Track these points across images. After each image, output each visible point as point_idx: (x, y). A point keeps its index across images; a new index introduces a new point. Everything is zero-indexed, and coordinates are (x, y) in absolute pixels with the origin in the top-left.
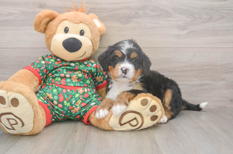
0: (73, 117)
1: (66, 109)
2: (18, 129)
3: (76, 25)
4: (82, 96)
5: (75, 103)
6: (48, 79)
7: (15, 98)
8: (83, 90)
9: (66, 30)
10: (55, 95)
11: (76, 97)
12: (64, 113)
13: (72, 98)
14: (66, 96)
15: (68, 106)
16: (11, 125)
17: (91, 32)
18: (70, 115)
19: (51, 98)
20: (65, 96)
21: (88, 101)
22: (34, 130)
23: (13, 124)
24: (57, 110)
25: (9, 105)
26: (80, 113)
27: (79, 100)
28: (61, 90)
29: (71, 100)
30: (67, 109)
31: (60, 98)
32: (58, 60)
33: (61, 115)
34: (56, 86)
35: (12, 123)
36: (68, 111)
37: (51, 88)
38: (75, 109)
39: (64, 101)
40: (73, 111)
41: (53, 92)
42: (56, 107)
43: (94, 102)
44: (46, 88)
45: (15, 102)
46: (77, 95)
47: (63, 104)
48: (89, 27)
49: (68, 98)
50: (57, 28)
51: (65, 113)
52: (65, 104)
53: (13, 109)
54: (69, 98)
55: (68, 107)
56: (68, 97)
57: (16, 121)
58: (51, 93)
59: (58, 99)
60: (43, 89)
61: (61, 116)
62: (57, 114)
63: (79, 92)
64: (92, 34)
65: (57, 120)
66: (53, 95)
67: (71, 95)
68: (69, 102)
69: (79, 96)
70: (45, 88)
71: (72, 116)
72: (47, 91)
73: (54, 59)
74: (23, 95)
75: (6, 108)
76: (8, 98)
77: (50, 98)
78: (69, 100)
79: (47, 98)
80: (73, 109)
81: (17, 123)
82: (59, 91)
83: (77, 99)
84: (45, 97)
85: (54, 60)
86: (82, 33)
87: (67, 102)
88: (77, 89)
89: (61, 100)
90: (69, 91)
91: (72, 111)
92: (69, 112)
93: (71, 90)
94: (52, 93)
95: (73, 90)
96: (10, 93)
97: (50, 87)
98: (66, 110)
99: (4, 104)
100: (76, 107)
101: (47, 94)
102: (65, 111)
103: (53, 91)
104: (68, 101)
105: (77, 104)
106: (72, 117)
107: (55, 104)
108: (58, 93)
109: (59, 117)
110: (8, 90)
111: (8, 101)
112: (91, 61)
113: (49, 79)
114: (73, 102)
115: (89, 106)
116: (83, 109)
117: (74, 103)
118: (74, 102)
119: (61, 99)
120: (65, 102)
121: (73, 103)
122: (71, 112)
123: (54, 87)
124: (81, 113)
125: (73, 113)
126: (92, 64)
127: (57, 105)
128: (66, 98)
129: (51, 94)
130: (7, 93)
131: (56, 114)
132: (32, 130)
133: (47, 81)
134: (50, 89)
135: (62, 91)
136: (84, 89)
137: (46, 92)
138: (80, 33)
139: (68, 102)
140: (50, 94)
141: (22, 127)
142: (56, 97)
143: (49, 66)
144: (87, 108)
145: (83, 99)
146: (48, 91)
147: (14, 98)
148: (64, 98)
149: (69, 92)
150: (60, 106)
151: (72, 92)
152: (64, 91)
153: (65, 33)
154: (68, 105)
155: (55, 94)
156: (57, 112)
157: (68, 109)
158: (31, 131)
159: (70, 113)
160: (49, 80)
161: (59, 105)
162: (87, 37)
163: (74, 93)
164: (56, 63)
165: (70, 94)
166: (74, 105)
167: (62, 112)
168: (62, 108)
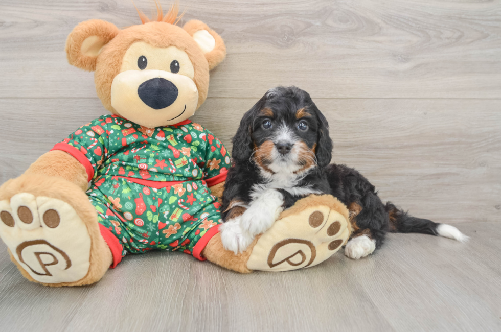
0: (165, 245)
1: (151, 227)
2: (59, 274)
3: (161, 50)
4: (182, 200)
5: (169, 216)
6: (109, 167)
7: (51, 208)
8: (183, 187)
9: (142, 63)
10: (127, 200)
11: (170, 203)
12: (147, 236)
13: (162, 205)
14: (150, 202)
15: (155, 221)
16: (44, 266)
17: (194, 64)
18: (159, 240)
19: (120, 206)
20: (147, 201)
21: (195, 210)
22: (90, 275)
23: (48, 265)
24: (133, 231)
25: (40, 225)
26: (181, 237)
27: (177, 209)
28: (139, 190)
29: (160, 210)
30: (154, 227)
31: (138, 207)
32: (128, 125)
33: (141, 241)
34: (128, 180)
35: (45, 262)
36: (156, 231)
37: (118, 185)
38: (169, 227)
39: (146, 213)
40: (166, 231)
41: (121, 194)
42: (131, 225)
43: (207, 211)
44: (106, 187)
45: (52, 218)
46: (173, 200)
47: (144, 218)
48: (188, 53)
49: (153, 205)
50: (122, 58)
51: (150, 237)
52: (150, 219)
53: (48, 233)
54: (157, 205)
55: (154, 224)
56: (154, 203)
57: (54, 257)
58: (118, 197)
59: (135, 208)
60: (98, 189)
61: (142, 243)
62: (133, 239)
63: (176, 192)
64: (195, 68)
65: (132, 252)
66: (123, 201)
67: (159, 199)
68: (157, 214)
69: (177, 201)
70: (104, 187)
71: (164, 243)
72: (109, 192)
73: (119, 124)
74: (69, 202)
75: (33, 230)
76: (38, 209)
77: (115, 207)
78: (156, 209)
79: (111, 206)
80: (166, 227)
81: (56, 262)
82: (136, 191)
83: (174, 206)
84: (106, 205)
85: (119, 127)
86: (175, 67)
87: (152, 215)
88: (173, 186)
89: (141, 210)
90: (155, 190)
91: (164, 232)
92: (158, 233)
93: (159, 189)
94: (120, 197)
95: (164, 188)
96: (41, 199)
97: (115, 183)
98: (152, 230)
99: (30, 223)
100: (172, 223)
101: (110, 198)
102: (150, 232)
103: (122, 192)
104: (154, 211)
105: (174, 218)
106: (162, 245)
107: (128, 219)
108: (133, 196)
109: (137, 245)
110: (36, 193)
111: (38, 216)
112: (196, 128)
113: (111, 167)
114: (164, 214)
115: (198, 219)
116: (185, 226)
117: (167, 216)
118: (167, 213)
119: (140, 208)
120: (149, 214)
121: (165, 216)
122: (162, 235)
123: (124, 183)
125: (167, 236)
126: (198, 133)
127: (132, 222)
128: (150, 205)
129: (118, 199)
130: (35, 199)
131: (131, 240)
132: (87, 275)
133: (107, 172)
134: (115, 187)
135: (141, 192)
136: (185, 186)
137: (106, 194)
138: (171, 67)
139: (154, 213)
140: (116, 199)
141: (66, 269)
142: (129, 205)
143: (110, 138)
144: (194, 225)
145: (185, 206)
146: (111, 191)
147: (50, 210)
148: (146, 206)
149: (155, 193)
150: (139, 222)
151: (163, 192)
152: (146, 191)
153: (139, 68)
154: (156, 219)
155: (127, 197)
156: (133, 235)
157: (156, 227)
158: (85, 277)
159: (160, 237)
160: (111, 169)
161: (137, 221)
163: (166, 194)
164: (125, 131)
165: (157, 197)
166: (168, 220)
167: (144, 234)
168: (144, 227)
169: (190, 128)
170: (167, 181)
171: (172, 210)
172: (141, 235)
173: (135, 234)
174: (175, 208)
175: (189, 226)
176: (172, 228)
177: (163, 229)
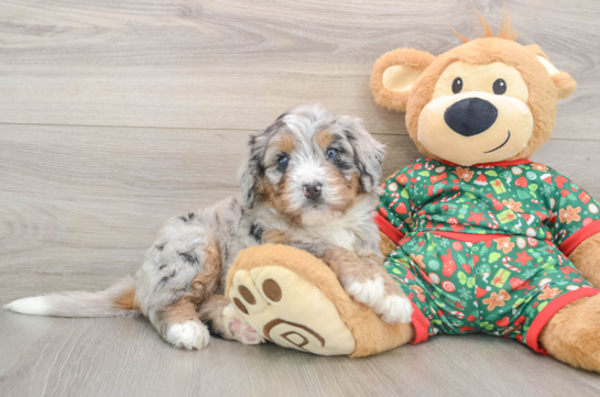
0: (490, 322)
1: (466, 294)
3: (482, 68)
4: (509, 259)
5: (490, 279)
6: (417, 223)
8: (511, 242)
9: (457, 86)
10: (432, 258)
11: (491, 261)
12: (462, 307)
13: (478, 264)
14: (462, 260)
15: (470, 286)
16: (300, 346)
17: (528, 84)
18: (480, 314)
20: (458, 259)
21: (529, 274)
23: (302, 344)
24: (442, 298)
26: (511, 311)
27: (501, 270)
28: (447, 245)
29: (476, 271)
30: (470, 294)
31: (446, 266)
33: (454, 313)
34: (435, 234)
36: (473, 301)
37: (423, 242)
38: (492, 295)
39: (457, 274)
40: (487, 301)
41: (426, 252)
43: (548, 276)
46: (494, 257)
47: (455, 281)
48: (520, 71)
49: (467, 264)
50: (434, 84)
51: (466, 308)
52: (463, 282)
54: (472, 264)
55: (469, 289)
56: (468, 261)
58: (422, 254)
59: (442, 267)
61: (455, 317)
62: (441, 309)
63: (499, 248)
64: (529, 89)
66: (427, 260)
67: (475, 257)
68: (472, 276)
69: (500, 259)
70: (408, 244)
71: (487, 319)
72: (412, 249)
73: (429, 169)
76: (254, 284)
78: (471, 269)
80: (487, 295)
82: (443, 246)
83: (496, 266)
85: (429, 173)
86: (499, 87)
87: (465, 276)
88: (494, 241)
89: (450, 270)
90: (469, 244)
91: (485, 301)
92: (475, 304)
93: (475, 243)
94: (424, 254)
95: (482, 242)
97: (420, 240)
98: (467, 298)
100: (496, 290)
101: (412, 255)
102: (465, 300)
103: (427, 249)
104: (468, 271)
105: (498, 283)
106: (486, 323)
107: (435, 281)
108: (440, 252)
109: (449, 319)
112: (536, 168)
114: (483, 276)
115: (536, 287)
116: (515, 296)
117: (488, 279)
118: (486, 275)
119: (448, 268)
120: (461, 275)
121: (484, 279)
122: (482, 307)
123: (429, 238)
124: (514, 312)
125: (490, 308)
127: (440, 285)
129: (421, 257)
131: (440, 312)
133: (415, 228)
134: (420, 245)
135: (450, 249)
136: (514, 240)
137: (408, 252)
138: (494, 87)
139: (469, 275)
142: (434, 264)
143: (415, 187)
144: (529, 295)
145: (513, 266)
146: (414, 249)
148: (456, 265)
149: (469, 249)
150: (448, 286)
151: (481, 247)
152: (457, 246)
153: (452, 93)
154: (471, 283)
155: (432, 255)
156: (442, 305)
157: (472, 294)
159: (480, 308)
160: (419, 225)
162: (517, 97)
163: (484, 249)
165: (472, 253)
166: (489, 285)
167: (456, 303)
168: (455, 293)
169: (527, 168)
170: (487, 234)
171: (493, 272)
172: (453, 305)
173: (446, 303)
174: (497, 269)
175: (521, 297)
176: (495, 297)
177: (483, 297)
